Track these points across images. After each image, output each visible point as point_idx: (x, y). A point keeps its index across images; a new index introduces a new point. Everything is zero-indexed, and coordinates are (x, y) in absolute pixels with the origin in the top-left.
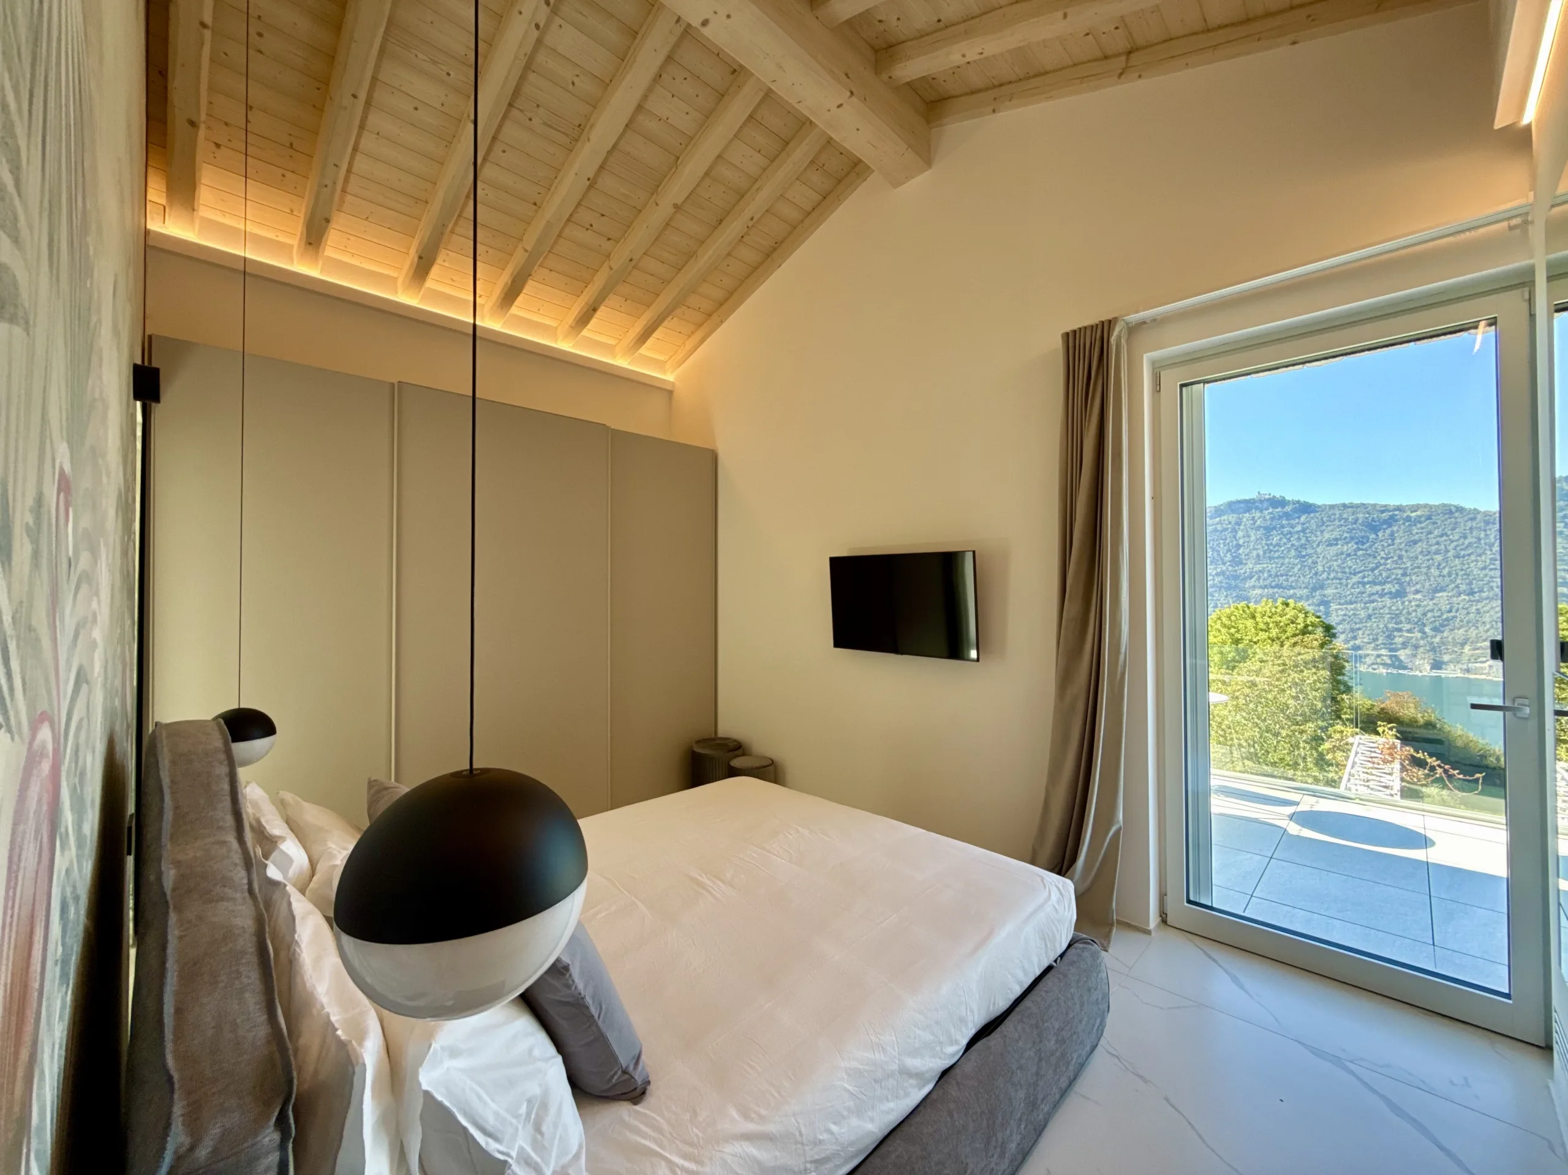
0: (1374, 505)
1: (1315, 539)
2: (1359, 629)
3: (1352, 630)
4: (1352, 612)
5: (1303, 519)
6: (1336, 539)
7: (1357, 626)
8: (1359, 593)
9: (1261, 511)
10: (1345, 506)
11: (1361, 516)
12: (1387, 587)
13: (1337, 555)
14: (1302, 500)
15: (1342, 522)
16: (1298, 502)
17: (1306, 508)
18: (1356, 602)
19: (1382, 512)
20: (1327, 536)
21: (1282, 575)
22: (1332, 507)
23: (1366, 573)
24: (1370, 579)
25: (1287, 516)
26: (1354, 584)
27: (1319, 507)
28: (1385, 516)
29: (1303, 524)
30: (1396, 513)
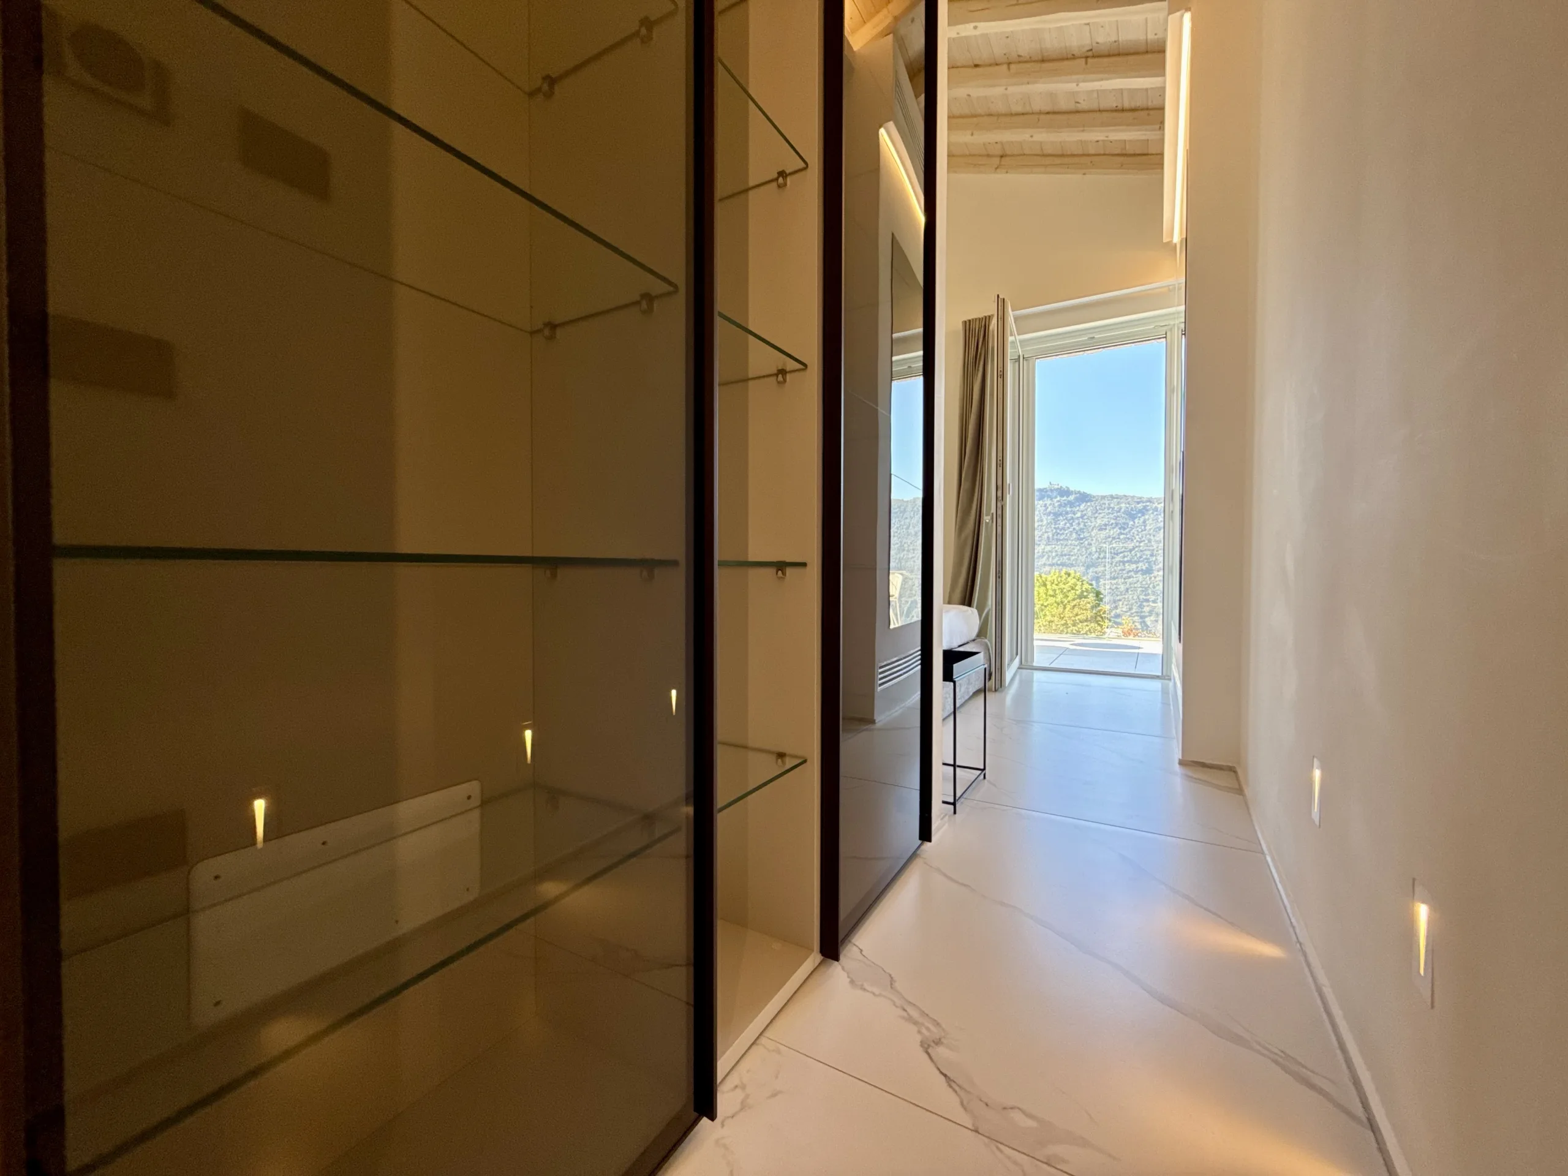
0: (1133, 497)
1: (1089, 524)
2: (1120, 600)
3: (1115, 602)
4: (1115, 586)
5: (1082, 507)
6: (1106, 525)
7: (1118, 598)
8: (1120, 570)
9: (1051, 499)
10: (1112, 497)
11: (1123, 505)
12: (1140, 564)
13: (1106, 538)
14: (1082, 491)
15: (1110, 511)
16: (1079, 492)
17: (1084, 498)
18: (1117, 578)
19: (1138, 503)
20: (1099, 521)
21: (1065, 555)
22: (1103, 497)
23: (1126, 554)
24: (1128, 558)
25: (1071, 504)
26: (1116, 563)
27: (1094, 497)
28: (1140, 506)
29: (1082, 511)
30: (1148, 504)
